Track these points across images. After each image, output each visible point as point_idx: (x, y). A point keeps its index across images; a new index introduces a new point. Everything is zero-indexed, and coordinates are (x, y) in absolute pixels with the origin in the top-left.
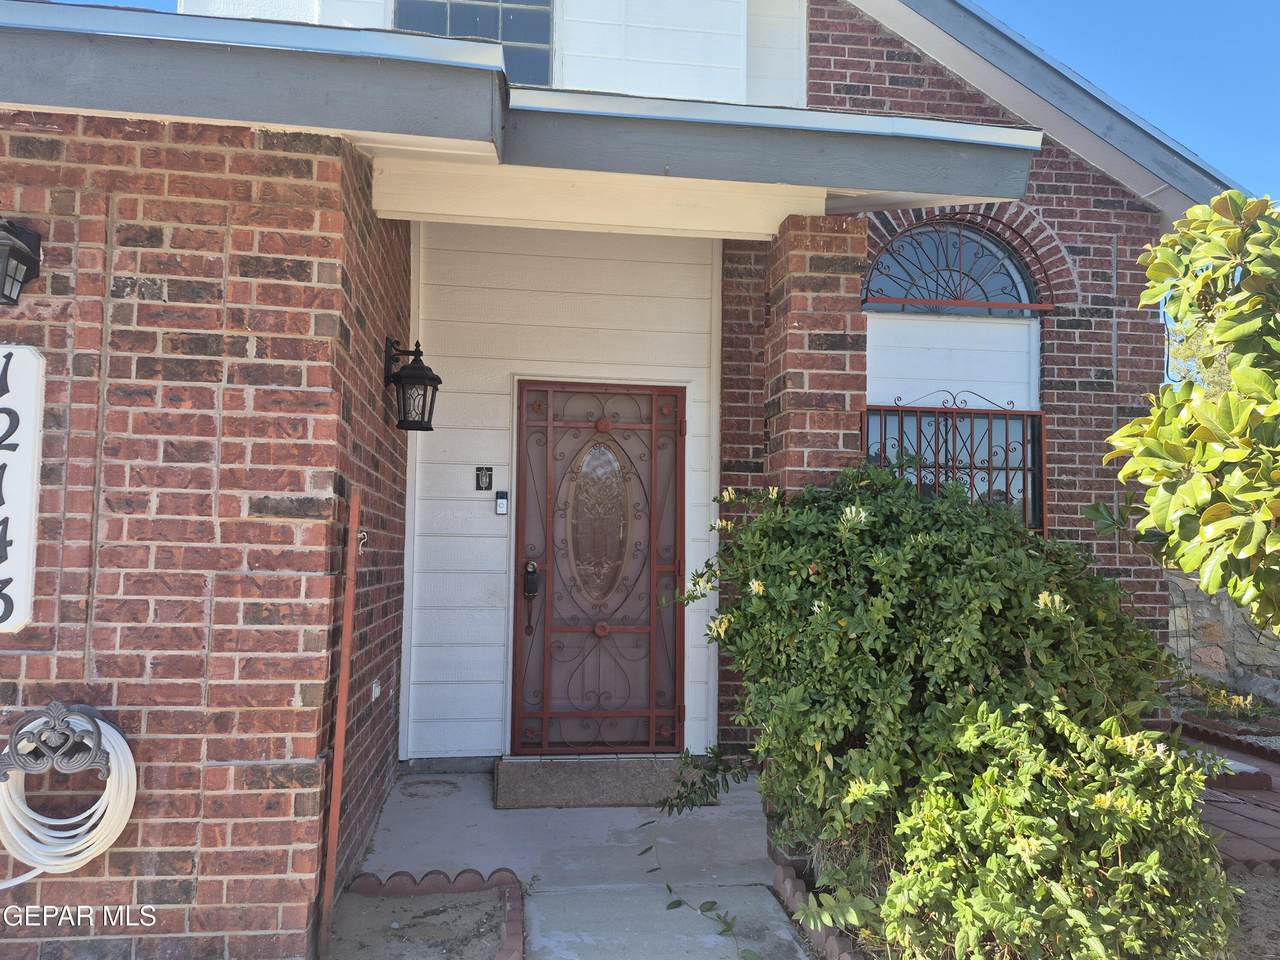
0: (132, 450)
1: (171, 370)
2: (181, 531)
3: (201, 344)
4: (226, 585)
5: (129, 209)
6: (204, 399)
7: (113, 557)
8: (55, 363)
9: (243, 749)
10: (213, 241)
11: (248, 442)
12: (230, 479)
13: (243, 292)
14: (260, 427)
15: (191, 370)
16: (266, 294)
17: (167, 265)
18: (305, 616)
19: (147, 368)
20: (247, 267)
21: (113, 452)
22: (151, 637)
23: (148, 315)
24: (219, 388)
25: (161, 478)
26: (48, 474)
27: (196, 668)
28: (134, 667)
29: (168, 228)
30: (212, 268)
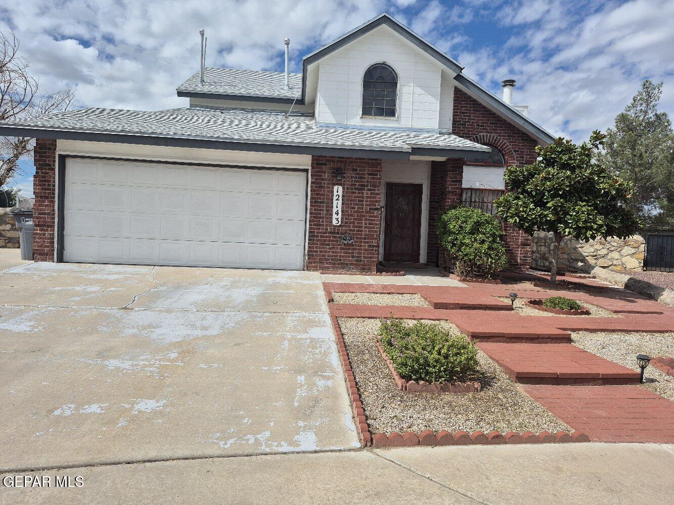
0: (354, 200)
2: (360, 212)
3: (362, 185)
4: (366, 220)
5: (353, 166)
6: (363, 193)
7: (351, 216)
8: (343, 188)
9: (368, 242)
10: (364, 170)
11: (369, 200)
12: (366, 205)
13: (368, 178)
14: (370, 197)
15: (361, 189)
16: (372, 178)
17: (358, 174)
18: (376, 224)
19: (355, 189)
20: (369, 174)
21: (351, 201)
22: (356, 227)
23: (355, 181)
25: (357, 205)
26: (343, 204)
27: (361, 231)
28: (354, 230)
29: (358, 169)
30: (364, 174)
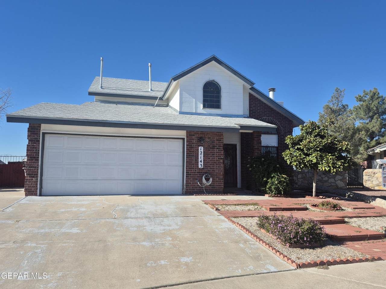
0: (209, 154)
1: (212, 148)
2: (213, 160)
3: (214, 146)
4: (216, 165)
5: (208, 136)
6: (214, 150)
7: (208, 162)
8: (204, 148)
9: (218, 177)
10: (214, 138)
11: (217, 154)
12: (216, 157)
13: (217, 142)
14: (218, 153)
15: (213, 148)
16: (218, 142)
17: (211, 140)
18: (222, 167)
19: (210, 148)
20: (217, 140)
21: (208, 154)
22: (211, 169)
23: (210, 144)
24: (215, 149)
25: (211, 156)
26: (204, 156)
27: (214, 171)
28: (210, 171)
29: (211, 137)
30: (214, 140)
